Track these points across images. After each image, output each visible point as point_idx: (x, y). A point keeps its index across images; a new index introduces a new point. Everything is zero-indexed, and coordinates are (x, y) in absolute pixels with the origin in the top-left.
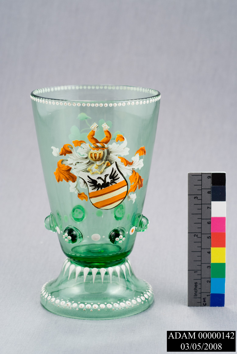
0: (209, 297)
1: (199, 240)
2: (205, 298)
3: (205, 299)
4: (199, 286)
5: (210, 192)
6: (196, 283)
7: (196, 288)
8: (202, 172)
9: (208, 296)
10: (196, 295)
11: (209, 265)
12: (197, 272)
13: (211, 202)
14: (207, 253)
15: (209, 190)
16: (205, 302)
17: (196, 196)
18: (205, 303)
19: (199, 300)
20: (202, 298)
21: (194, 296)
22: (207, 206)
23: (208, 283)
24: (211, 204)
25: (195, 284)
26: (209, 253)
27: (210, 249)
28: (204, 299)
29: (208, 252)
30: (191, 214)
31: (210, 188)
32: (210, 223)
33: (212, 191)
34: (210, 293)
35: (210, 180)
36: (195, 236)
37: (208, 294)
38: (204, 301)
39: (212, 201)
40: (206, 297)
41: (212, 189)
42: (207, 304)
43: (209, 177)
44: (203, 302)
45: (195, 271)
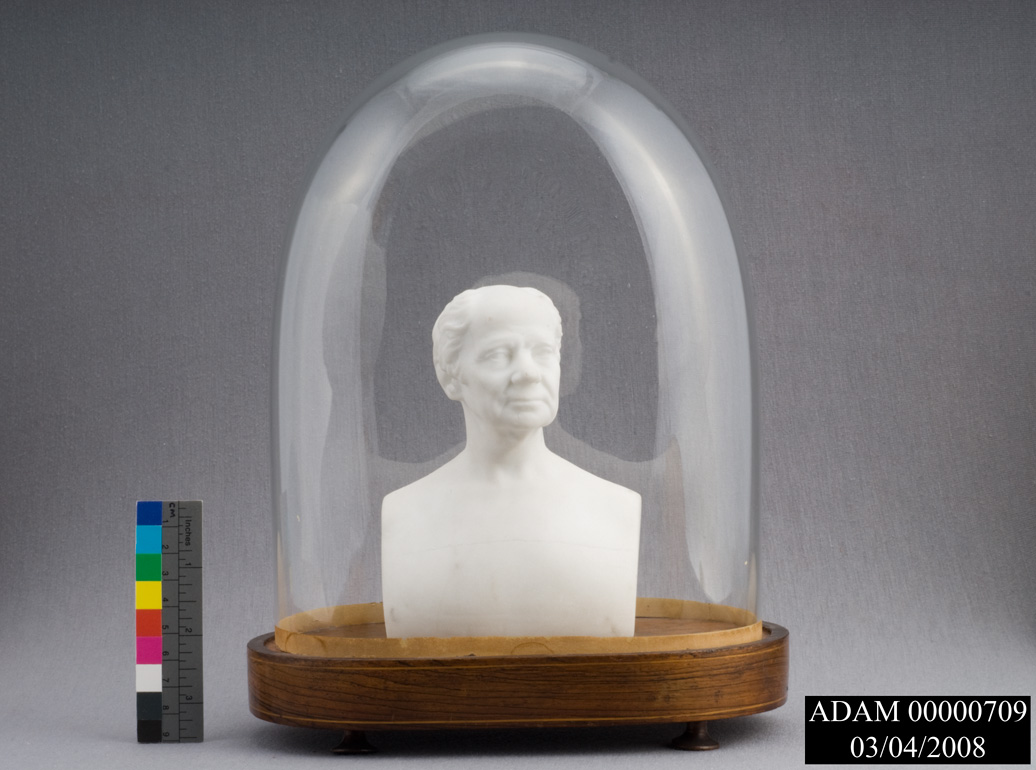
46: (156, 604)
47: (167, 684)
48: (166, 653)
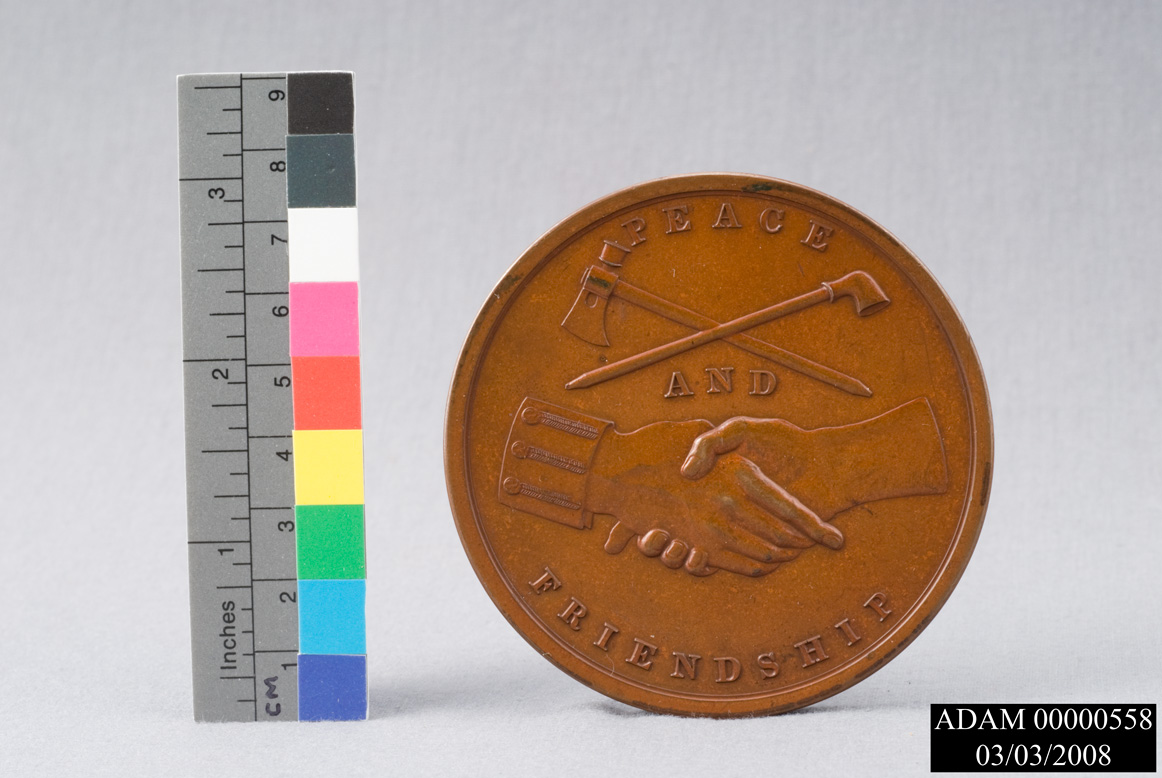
0: (294, 673)
1: (237, 394)
2: (275, 679)
3: (272, 683)
4: (242, 620)
5: (281, 166)
6: (228, 605)
7: (228, 631)
8: (245, 73)
9: (285, 666)
10: (229, 663)
11: (284, 516)
12: (232, 550)
13: (286, 214)
14: (274, 456)
15: (279, 157)
16: (276, 696)
17: (215, 185)
18: (273, 703)
19: (245, 689)
20: (260, 680)
21: (222, 668)
22: (268, 230)
23: (284, 605)
24: (286, 221)
25: (225, 612)
26: (286, 455)
27: (291, 436)
28: (267, 682)
29: (279, 454)
30: (198, 271)
31: (281, 147)
32: (283, 311)
33: (289, 157)
34: (297, 651)
35: (283, 107)
36: (217, 374)
37: (287, 658)
38: (272, 695)
39: (292, 205)
40: (280, 671)
41: (290, 149)
42: (282, 707)
43: (274, 96)
44: (263, 700)
45: (223, 546)
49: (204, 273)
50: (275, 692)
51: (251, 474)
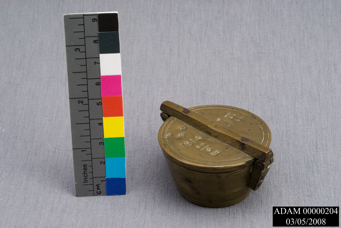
0: (105, 183)
1: (86, 107)
2: (99, 185)
4: (89, 169)
5: (97, 42)
7: (85, 172)
8: (84, 13)
9: (102, 181)
10: (86, 181)
11: (101, 141)
12: (86, 151)
13: (99, 55)
14: (97, 124)
15: (96, 39)
16: (100, 189)
17: (77, 47)
18: (99, 191)
19: (91, 187)
20: (95, 185)
21: (84, 182)
22: (93, 60)
23: (101, 165)
24: (99, 58)
25: (84, 167)
26: (101, 124)
27: (102, 119)
28: (97, 185)
29: (99, 124)
30: (72, 73)
31: (97, 36)
32: (99, 84)
33: (99, 39)
34: (106, 177)
35: (96, 24)
36: (80, 102)
37: (103, 179)
38: (98, 189)
39: (101, 53)
40: (101, 182)
41: (99, 37)
42: (101, 192)
43: (94, 20)
44: (96, 190)
45: (83, 150)
46: (107, 121)
47: (96, 60)
48: (98, 84)
49: (75, 73)
50: (99, 188)
51: (91, 130)
